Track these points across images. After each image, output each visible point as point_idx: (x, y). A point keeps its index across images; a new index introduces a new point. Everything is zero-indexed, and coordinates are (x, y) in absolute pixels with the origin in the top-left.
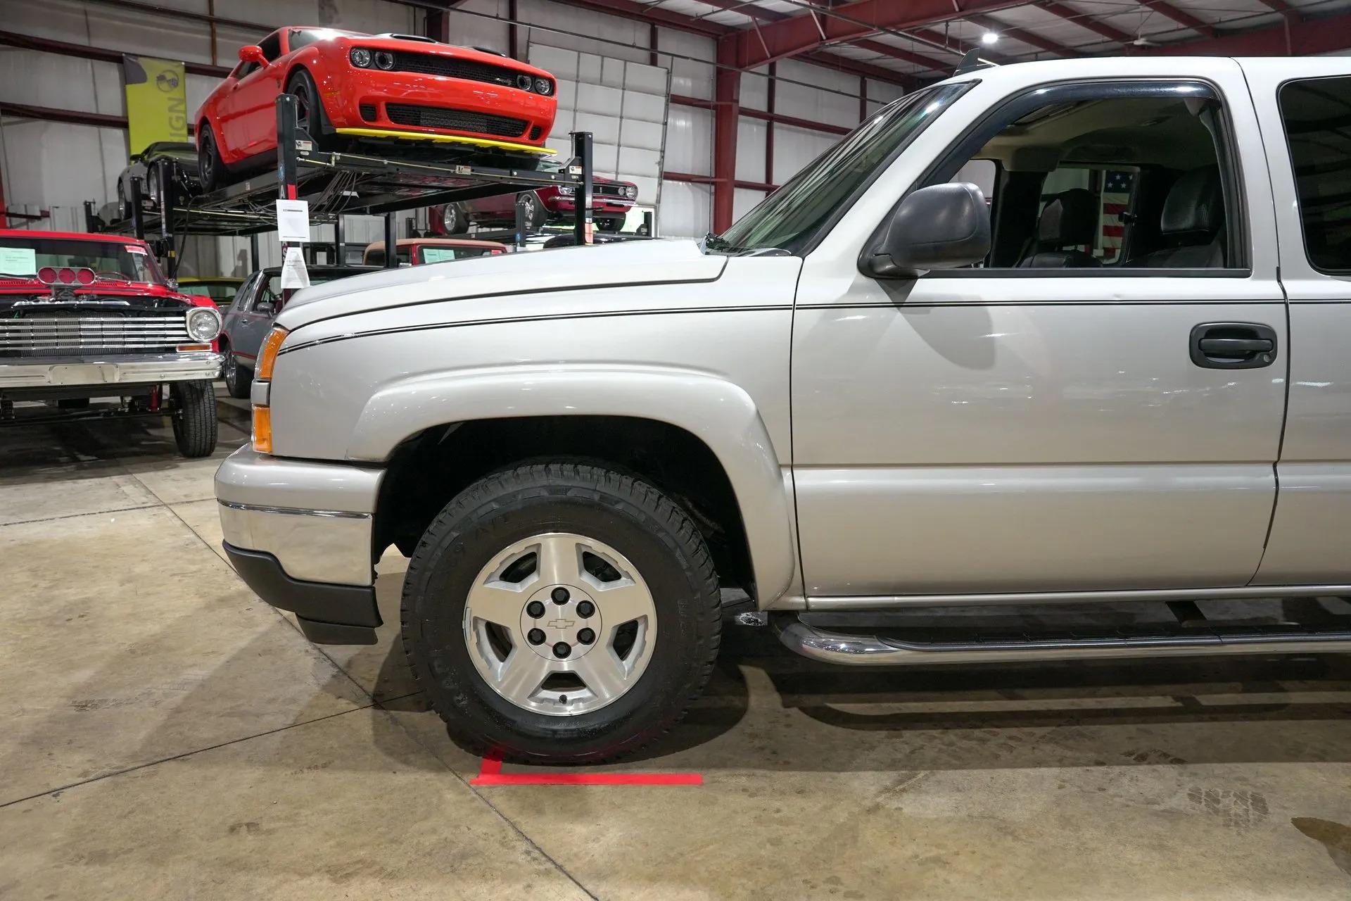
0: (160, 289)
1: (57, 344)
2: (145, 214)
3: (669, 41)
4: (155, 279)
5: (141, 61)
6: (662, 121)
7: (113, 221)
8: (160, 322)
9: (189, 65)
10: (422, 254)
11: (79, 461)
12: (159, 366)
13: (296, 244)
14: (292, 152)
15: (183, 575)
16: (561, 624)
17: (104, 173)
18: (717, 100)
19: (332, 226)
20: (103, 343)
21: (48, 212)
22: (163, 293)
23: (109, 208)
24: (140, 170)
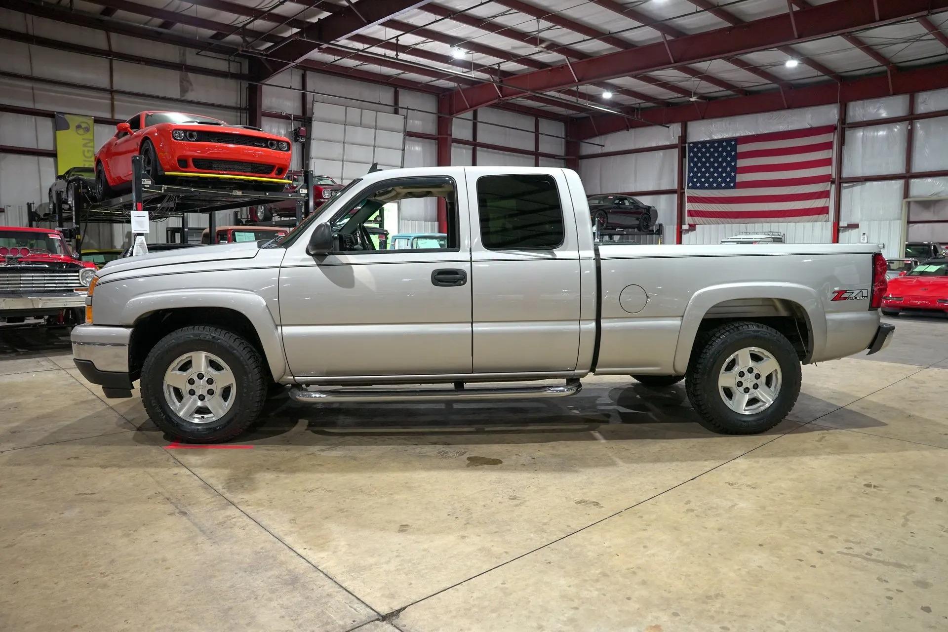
0: (67, 258)
1: (8, 288)
2: (64, 213)
3: (407, 99)
4: (65, 253)
5: (67, 117)
6: (401, 148)
7: (46, 215)
8: (65, 276)
9: (96, 119)
10: (234, 235)
11: (17, 351)
12: (63, 299)
13: (141, 234)
14: (140, 186)
15: (66, 394)
16: (201, 387)
17: (40, 185)
18: (438, 135)
19: (181, 219)
20: (33, 287)
21: (4, 209)
22: (68, 260)
23: (43, 206)
24: (63, 184)
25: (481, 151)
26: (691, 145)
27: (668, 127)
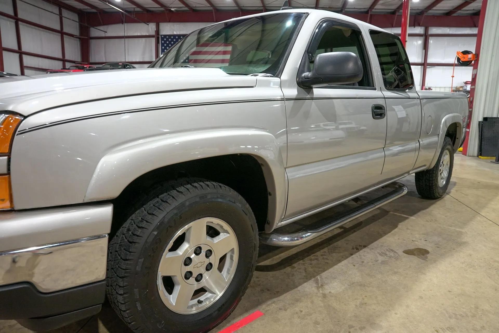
16: (199, 265)
25: (23, 25)
26: (163, 36)
27: (148, 25)
